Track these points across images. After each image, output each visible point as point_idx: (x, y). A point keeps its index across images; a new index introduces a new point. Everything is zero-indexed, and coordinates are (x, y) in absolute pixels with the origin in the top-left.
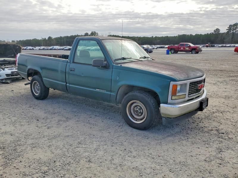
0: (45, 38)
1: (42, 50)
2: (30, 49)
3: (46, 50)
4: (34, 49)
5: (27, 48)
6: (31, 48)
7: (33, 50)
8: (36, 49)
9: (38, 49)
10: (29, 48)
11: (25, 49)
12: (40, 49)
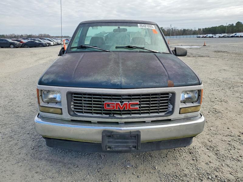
0: (233, 24)
1: (222, 37)
2: (210, 37)
3: (226, 37)
4: (214, 36)
5: (207, 35)
6: (211, 35)
7: (212, 38)
8: (216, 36)
9: (218, 36)
10: (209, 35)
11: (205, 37)
12: (220, 37)
